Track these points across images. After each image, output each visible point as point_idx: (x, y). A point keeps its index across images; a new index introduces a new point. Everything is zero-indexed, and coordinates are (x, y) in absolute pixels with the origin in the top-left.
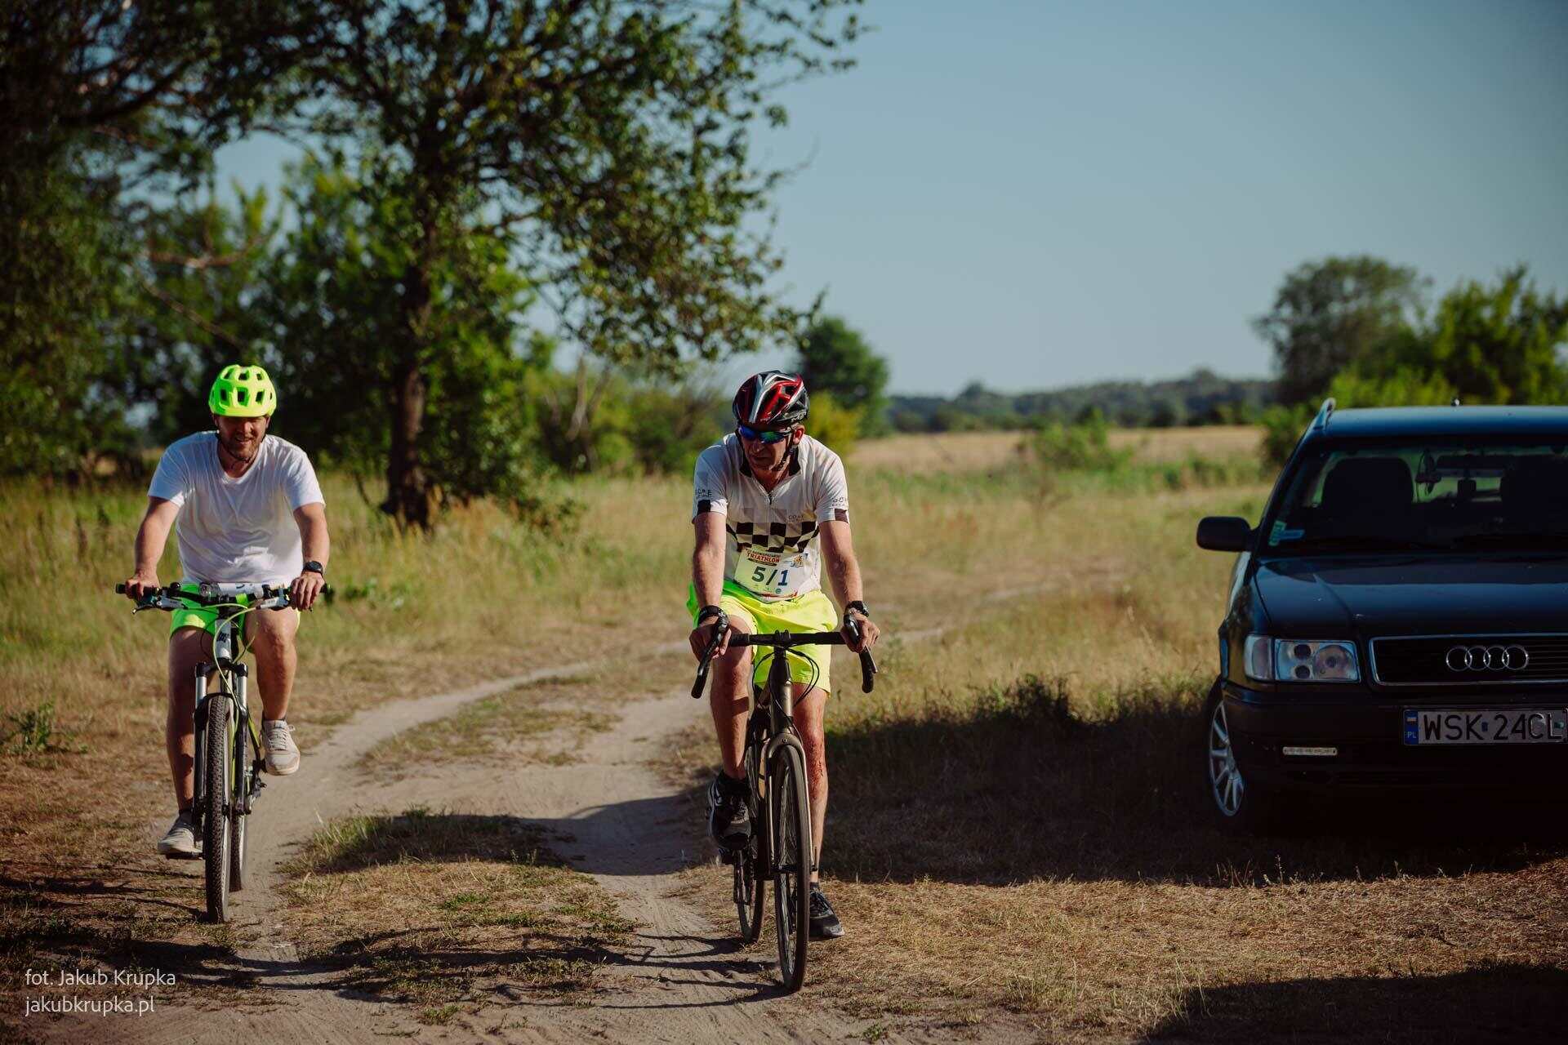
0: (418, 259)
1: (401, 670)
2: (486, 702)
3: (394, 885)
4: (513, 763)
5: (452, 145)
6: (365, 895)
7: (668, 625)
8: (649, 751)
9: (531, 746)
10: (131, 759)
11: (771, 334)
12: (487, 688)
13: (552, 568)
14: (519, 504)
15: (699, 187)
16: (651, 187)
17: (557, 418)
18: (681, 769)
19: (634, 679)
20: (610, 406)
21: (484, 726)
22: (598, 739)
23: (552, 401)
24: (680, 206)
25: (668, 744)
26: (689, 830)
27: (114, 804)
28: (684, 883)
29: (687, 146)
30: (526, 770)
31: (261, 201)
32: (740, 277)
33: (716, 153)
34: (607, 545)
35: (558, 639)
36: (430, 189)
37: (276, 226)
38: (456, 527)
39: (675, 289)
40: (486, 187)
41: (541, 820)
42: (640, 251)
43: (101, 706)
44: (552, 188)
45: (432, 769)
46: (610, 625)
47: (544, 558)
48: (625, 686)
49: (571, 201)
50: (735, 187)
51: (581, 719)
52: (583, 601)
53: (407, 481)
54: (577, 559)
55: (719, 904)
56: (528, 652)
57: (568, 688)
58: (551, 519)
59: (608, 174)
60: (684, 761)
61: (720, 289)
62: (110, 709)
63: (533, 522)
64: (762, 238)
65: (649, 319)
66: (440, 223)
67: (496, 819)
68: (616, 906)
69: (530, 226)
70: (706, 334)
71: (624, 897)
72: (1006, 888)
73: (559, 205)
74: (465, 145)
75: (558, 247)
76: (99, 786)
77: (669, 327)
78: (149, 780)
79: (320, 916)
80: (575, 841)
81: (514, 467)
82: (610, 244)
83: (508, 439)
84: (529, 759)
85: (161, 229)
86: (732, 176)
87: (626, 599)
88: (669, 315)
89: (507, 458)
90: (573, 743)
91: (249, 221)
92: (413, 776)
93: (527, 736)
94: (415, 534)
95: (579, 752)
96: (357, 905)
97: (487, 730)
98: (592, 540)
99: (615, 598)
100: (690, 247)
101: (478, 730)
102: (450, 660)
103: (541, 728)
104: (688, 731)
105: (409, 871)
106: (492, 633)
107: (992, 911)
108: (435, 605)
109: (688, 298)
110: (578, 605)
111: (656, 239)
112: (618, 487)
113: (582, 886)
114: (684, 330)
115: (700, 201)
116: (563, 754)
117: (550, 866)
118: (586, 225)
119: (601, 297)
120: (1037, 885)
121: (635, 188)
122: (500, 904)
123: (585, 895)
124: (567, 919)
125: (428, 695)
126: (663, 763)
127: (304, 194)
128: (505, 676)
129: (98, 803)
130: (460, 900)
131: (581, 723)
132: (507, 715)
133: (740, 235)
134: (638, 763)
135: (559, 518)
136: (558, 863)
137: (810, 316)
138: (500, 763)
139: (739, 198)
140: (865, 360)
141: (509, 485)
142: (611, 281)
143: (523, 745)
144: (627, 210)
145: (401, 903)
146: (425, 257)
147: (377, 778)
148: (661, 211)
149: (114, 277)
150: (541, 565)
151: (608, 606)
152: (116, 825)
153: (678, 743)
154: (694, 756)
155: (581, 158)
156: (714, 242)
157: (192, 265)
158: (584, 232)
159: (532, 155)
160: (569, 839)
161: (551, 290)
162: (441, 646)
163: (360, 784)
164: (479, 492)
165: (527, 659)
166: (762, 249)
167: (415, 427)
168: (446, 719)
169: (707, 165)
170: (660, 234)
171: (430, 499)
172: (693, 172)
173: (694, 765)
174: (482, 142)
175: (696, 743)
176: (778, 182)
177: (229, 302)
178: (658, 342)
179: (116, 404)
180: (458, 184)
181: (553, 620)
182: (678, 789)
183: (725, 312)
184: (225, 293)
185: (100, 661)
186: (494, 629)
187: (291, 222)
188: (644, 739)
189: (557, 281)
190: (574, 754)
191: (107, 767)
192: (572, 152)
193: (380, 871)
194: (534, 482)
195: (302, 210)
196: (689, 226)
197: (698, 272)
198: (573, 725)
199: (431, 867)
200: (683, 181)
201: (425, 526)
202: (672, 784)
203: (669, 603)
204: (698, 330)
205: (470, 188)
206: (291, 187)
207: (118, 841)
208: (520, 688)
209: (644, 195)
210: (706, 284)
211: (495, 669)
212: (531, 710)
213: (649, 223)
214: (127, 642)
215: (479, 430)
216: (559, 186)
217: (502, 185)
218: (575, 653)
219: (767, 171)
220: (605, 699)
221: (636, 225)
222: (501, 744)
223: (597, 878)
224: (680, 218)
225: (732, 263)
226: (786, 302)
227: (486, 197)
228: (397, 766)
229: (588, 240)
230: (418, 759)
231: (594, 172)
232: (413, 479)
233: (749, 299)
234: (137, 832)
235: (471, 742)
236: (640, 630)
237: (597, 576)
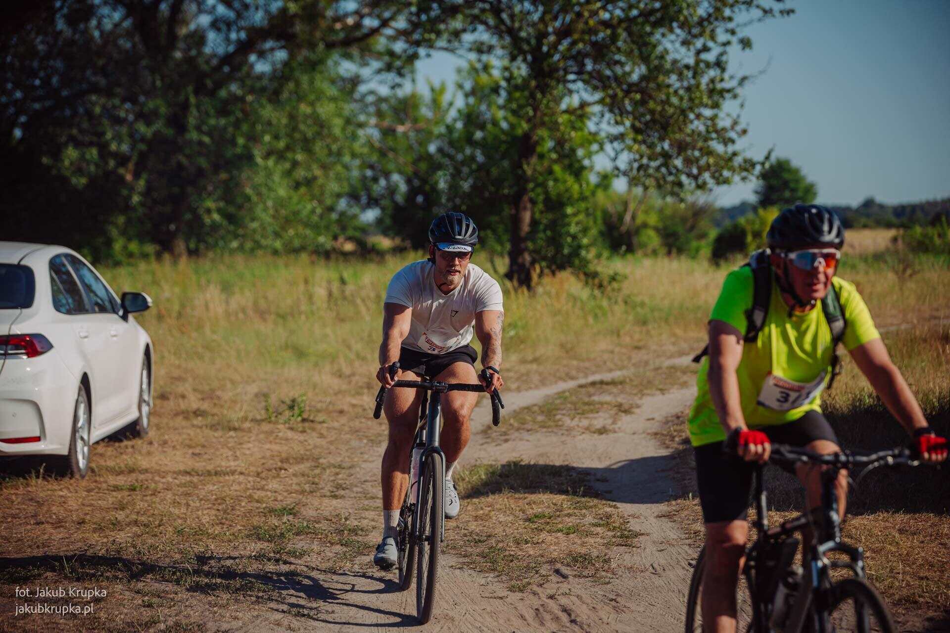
0: (529, 129)
1: (511, 374)
2: (560, 395)
3: (498, 506)
4: (573, 433)
5: (550, 61)
6: (481, 512)
7: (672, 348)
8: (654, 427)
9: (585, 423)
10: (350, 427)
11: (739, 174)
12: (562, 386)
13: (604, 314)
14: (586, 274)
15: (698, 86)
16: (669, 86)
17: (615, 219)
18: (672, 438)
19: (649, 382)
20: (646, 212)
21: (558, 409)
22: (625, 419)
23: (611, 209)
24: (686, 98)
25: (667, 422)
26: (675, 476)
27: (339, 454)
28: (669, 509)
29: (691, 61)
30: (581, 437)
31: (442, 90)
32: (721, 140)
33: (708, 65)
34: (638, 299)
35: (606, 356)
36: (537, 87)
37: (451, 104)
38: (548, 288)
39: (681, 147)
40: (571, 86)
41: (586, 468)
42: (661, 124)
43: (336, 394)
44: (610, 87)
45: (525, 435)
46: (638, 348)
47: (600, 307)
48: (644, 386)
49: (620, 94)
50: (719, 86)
51: (615, 406)
52: (622, 332)
53: (520, 260)
54: (619, 309)
55: (690, 522)
56: (587, 364)
57: (609, 387)
58: (605, 283)
59: (643, 78)
60: (675, 434)
61: (708, 147)
62: (340, 396)
63: (594, 285)
64: (735, 116)
65: (665, 165)
66: (542, 107)
67: (561, 467)
68: (628, 522)
69: (597, 108)
70: (700, 174)
71: (633, 516)
72: (863, 516)
73: (614, 97)
74: (559, 61)
75: (612, 122)
76: (331, 443)
77: (678, 170)
78: (360, 439)
79: (454, 524)
80: (607, 481)
81: (583, 253)
82: (643, 119)
83: (580, 235)
84: (584, 431)
85: (384, 106)
86: (718, 79)
87: (648, 332)
88: (678, 162)
89: (580, 247)
90: (610, 421)
91: (435, 103)
92: (514, 440)
93: (583, 416)
94: (523, 292)
95: (613, 426)
96: (476, 518)
97: (559, 412)
98: (629, 296)
99: (641, 332)
100: (691, 122)
101: (554, 412)
102: (541, 368)
103: (592, 411)
104: (680, 414)
105: (508, 498)
106: (567, 352)
107: (854, 530)
108: (534, 335)
109: (689, 152)
110: (618, 336)
111: (671, 117)
112: (648, 263)
113: (608, 509)
114: (687, 171)
115: (698, 94)
116: (604, 427)
117: (590, 497)
118: (629, 108)
119: (637, 151)
120: (882, 515)
121: (659, 87)
122: (560, 519)
123: (610, 515)
124: (599, 529)
125: (526, 390)
126: (663, 435)
127: (468, 86)
128: (573, 378)
129: (330, 453)
130: (536, 516)
131: (616, 408)
132: (571, 403)
133: (722, 115)
134: (648, 434)
135: (610, 282)
136: (597, 495)
137: (763, 164)
138: (566, 433)
139: (722, 92)
140: (802, 186)
141: (580, 262)
142: (644, 142)
143: (580, 422)
144: (655, 100)
145: (502, 518)
146: (534, 128)
147: (493, 440)
148: (675, 100)
149: (354, 137)
150: (598, 311)
151: (637, 336)
152: (340, 467)
153: (673, 421)
154: (681, 431)
155: (627, 68)
156: (706, 118)
157: (401, 129)
158: (628, 113)
159: (598, 67)
160: (604, 480)
161: (608, 147)
162: (535, 360)
163: (482, 444)
164: (562, 267)
165: (586, 368)
166: (735, 123)
167: (526, 228)
168: (535, 405)
169: (703, 72)
170: (674, 114)
171: (532, 272)
172: (694, 77)
173: (681, 436)
174: (569, 58)
175: (683, 422)
176: (746, 82)
177: (422, 150)
178: (670, 178)
179: (355, 210)
180: (553, 83)
181: (604, 344)
182: (671, 450)
183: (711, 161)
184: (420, 144)
185: (336, 367)
186: (568, 350)
187: (460, 102)
188: (653, 419)
189: (611, 142)
190: (611, 428)
191: (336, 431)
192: (622, 64)
193: (490, 499)
194: (596, 261)
195: (467, 95)
196: (691, 109)
197: (696, 137)
198: (611, 410)
199: (521, 496)
200: (689, 82)
201: (529, 288)
202: (667, 447)
203: (674, 335)
204: (695, 171)
205: (561, 87)
206: (460, 82)
207: (340, 476)
208: (581, 386)
209: (665, 90)
210: (700, 144)
211: (567, 375)
212: (586, 399)
213: (667, 107)
214: (352, 356)
215: (563, 230)
216: (614, 85)
217: (580, 84)
218: (616, 365)
219: (740, 75)
220: (631, 394)
221: (659, 108)
222: (567, 422)
223: (619, 505)
224: (685, 104)
225: (716, 131)
226: (749, 155)
227: (571, 92)
228: (505, 434)
229: (631, 117)
230: (518, 429)
231: (635, 77)
232: (524, 259)
233: (726, 153)
234: (352, 471)
235: (550, 419)
236: (655, 351)
237: (631, 318)
